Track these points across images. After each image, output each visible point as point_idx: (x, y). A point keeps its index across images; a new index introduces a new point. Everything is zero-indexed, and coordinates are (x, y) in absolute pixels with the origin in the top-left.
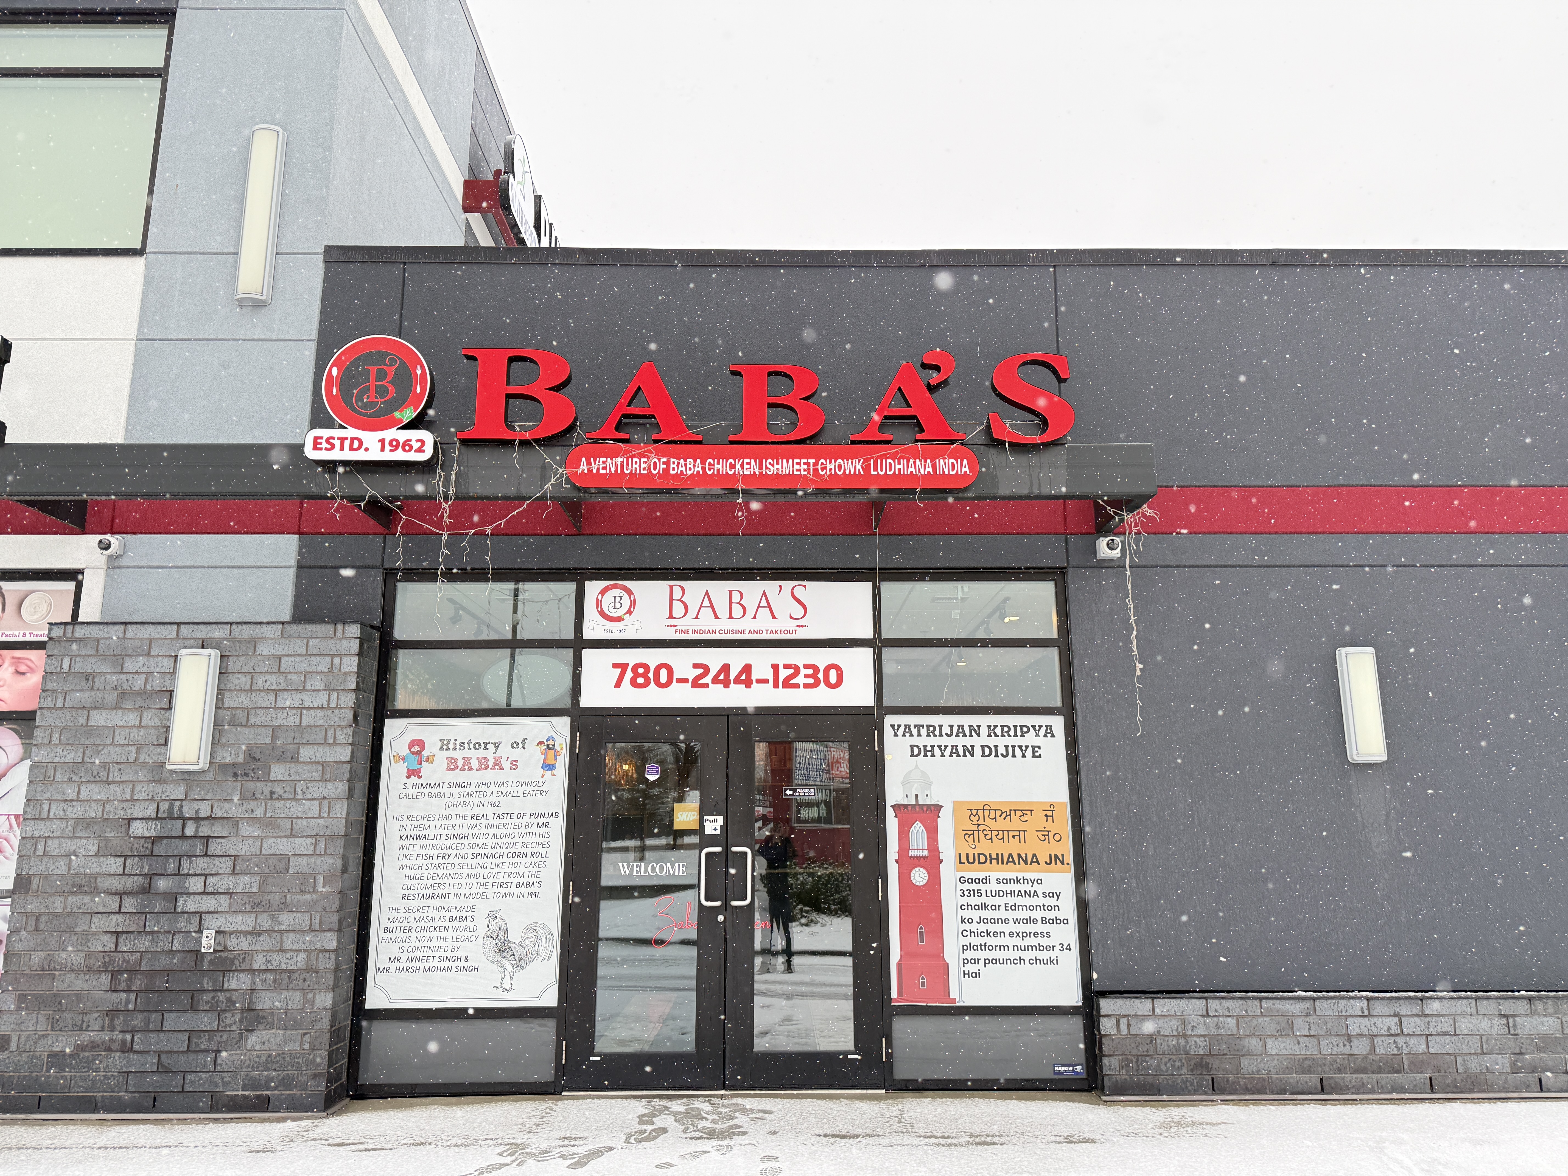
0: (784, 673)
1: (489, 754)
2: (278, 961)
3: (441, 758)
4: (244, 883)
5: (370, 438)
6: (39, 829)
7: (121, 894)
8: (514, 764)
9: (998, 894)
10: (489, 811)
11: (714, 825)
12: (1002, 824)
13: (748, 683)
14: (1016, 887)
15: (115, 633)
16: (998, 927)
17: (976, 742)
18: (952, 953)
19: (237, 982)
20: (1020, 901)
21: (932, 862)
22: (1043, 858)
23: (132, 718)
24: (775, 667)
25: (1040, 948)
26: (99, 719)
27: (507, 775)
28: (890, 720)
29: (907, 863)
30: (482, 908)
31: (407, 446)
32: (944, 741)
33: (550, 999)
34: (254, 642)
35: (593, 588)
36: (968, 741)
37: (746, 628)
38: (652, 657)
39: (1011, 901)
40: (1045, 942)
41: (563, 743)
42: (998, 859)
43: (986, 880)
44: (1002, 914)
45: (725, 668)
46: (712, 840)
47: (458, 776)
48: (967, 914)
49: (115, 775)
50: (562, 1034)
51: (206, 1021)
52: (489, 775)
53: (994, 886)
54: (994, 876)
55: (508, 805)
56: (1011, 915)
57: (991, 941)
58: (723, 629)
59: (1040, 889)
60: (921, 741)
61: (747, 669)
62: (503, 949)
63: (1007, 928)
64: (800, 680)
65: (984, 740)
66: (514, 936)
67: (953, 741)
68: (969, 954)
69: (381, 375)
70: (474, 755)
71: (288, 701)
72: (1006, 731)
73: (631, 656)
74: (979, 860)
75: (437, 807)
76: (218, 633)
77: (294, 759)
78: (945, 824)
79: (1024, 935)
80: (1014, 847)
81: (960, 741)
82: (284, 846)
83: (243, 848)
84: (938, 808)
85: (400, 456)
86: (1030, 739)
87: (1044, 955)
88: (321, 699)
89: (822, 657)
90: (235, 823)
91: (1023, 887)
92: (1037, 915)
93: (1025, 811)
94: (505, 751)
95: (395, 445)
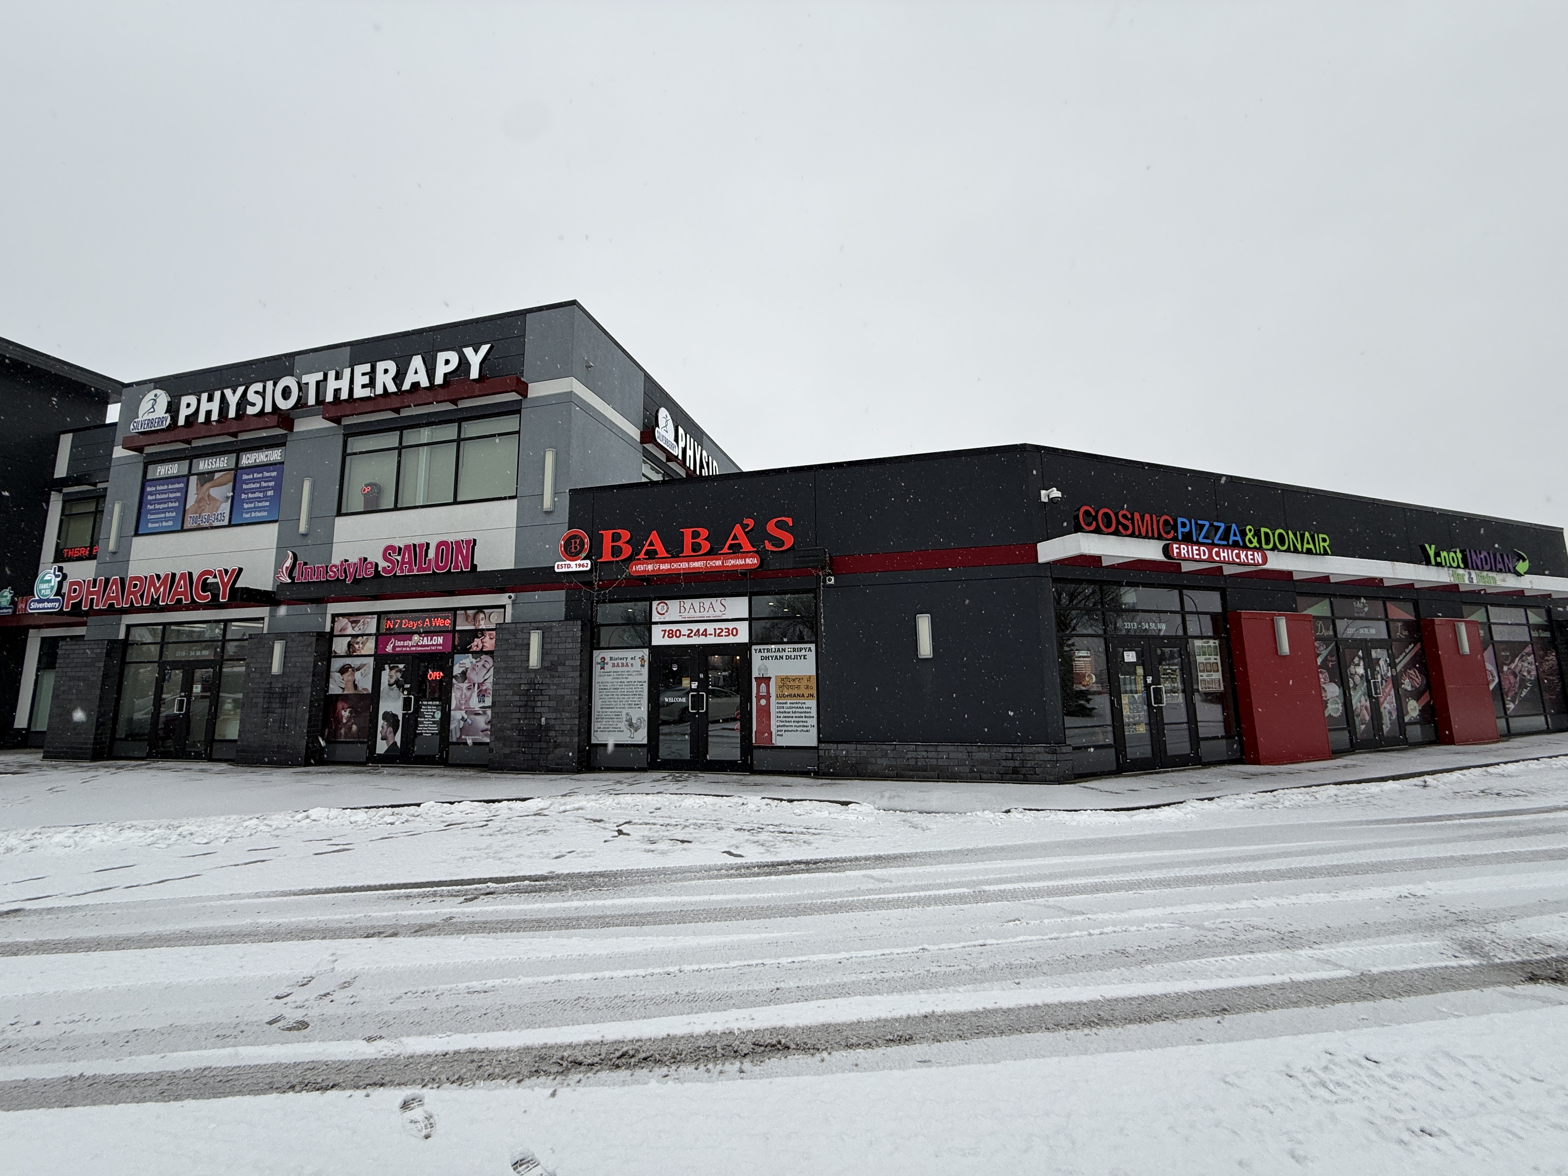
0: (718, 631)
1: (624, 661)
2: (563, 727)
3: (610, 663)
4: (553, 704)
5: (573, 564)
6: (497, 687)
7: (520, 707)
8: (632, 665)
9: (790, 708)
10: (625, 680)
11: (695, 685)
12: (792, 683)
13: (706, 635)
14: (796, 705)
15: (513, 625)
16: (790, 719)
17: (784, 654)
18: (773, 729)
19: (552, 733)
20: (797, 710)
21: (768, 697)
22: (806, 695)
23: (519, 653)
24: (715, 629)
25: (804, 726)
26: (511, 653)
27: (630, 668)
28: (754, 647)
29: (759, 698)
30: (624, 712)
31: (583, 566)
32: (773, 654)
33: (645, 742)
34: (551, 627)
35: (655, 604)
36: (781, 654)
37: (706, 615)
38: (674, 627)
39: (794, 710)
40: (805, 724)
41: (646, 658)
42: (790, 695)
43: (786, 703)
44: (791, 715)
45: (698, 630)
46: (694, 690)
47: (615, 669)
48: (779, 715)
49: (516, 671)
50: (649, 752)
51: (544, 745)
52: (625, 669)
53: (788, 705)
54: (789, 702)
55: (631, 679)
56: (794, 715)
57: (787, 724)
58: (697, 616)
59: (804, 706)
60: (764, 655)
61: (705, 630)
62: (631, 725)
63: (792, 720)
64: (723, 634)
65: (787, 653)
66: (634, 721)
67: (776, 654)
68: (779, 728)
69: (575, 542)
70: (620, 662)
71: (561, 646)
72: (794, 650)
73: (668, 627)
74: (783, 696)
75: (609, 679)
76: (541, 625)
77: (564, 665)
78: (772, 683)
79: (798, 722)
80: (796, 692)
81: (778, 654)
82: (562, 692)
83: (552, 693)
84: (770, 678)
85: (581, 569)
86: (803, 653)
87: (805, 729)
88: (571, 646)
89: (731, 625)
90: (549, 685)
91: (800, 705)
92: (803, 715)
93: (800, 679)
94: (629, 661)
95: (580, 565)
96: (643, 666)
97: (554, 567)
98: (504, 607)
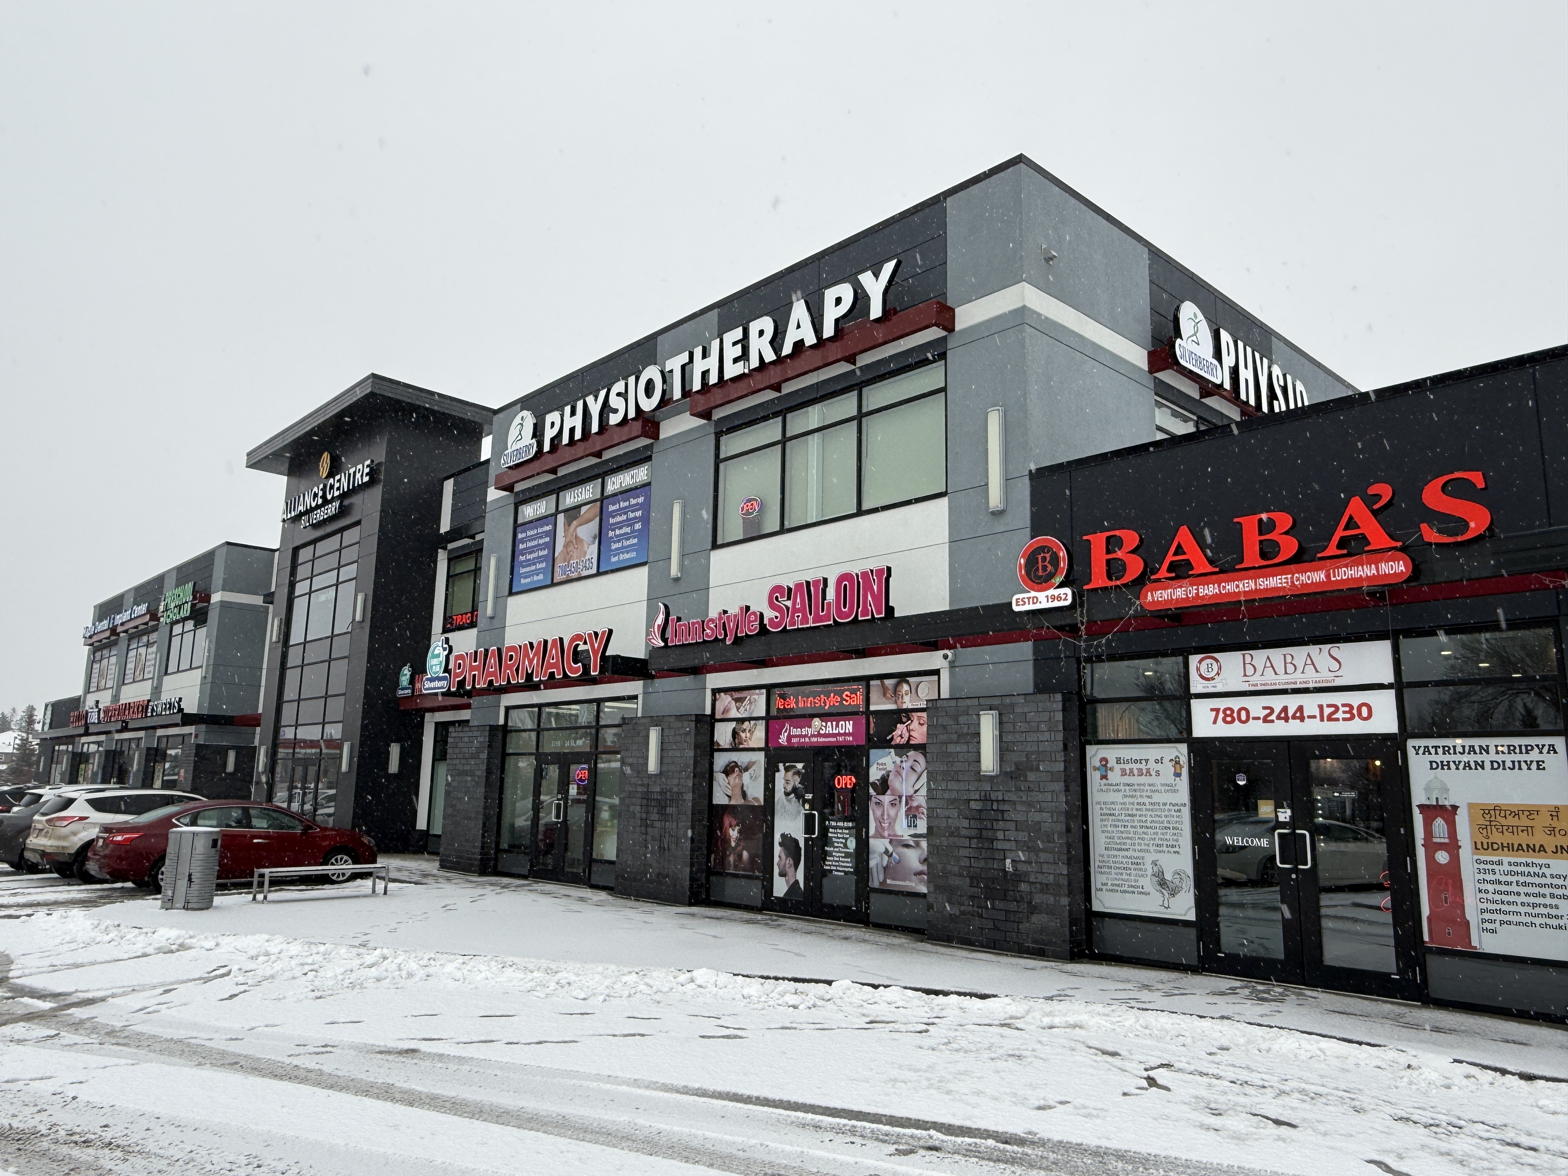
0: (1327, 711)
1: (1143, 766)
2: (1041, 878)
3: (1117, 768)
4: (1022, 836)
5: (1042, 596)
6: (934, 804)
7: (970, 838)
8: (1158, 773)
9: (1510, 873)
10: (1147, 801)
11: (1285, 815)
12: (1511, 821)
13: (1302, 719)
14: (1526, 870)
15: (953, 703)
16: (1511, 898)
17: (1486, 758)
18: (1472, 914)
19: (1023, 887)
20: (1529, 880)
21: (1453, 847)
22: (1550, 848)
23: (964, 748)
24: (1321, 707)
25: (1549, 916)
26: (952, 748)
27: (1153, 779)
28: (1411, 743)
29: (1431, 847)
30: (1149, 858)
31: (1059, 598)
32: (1457, 757)
33: (1192, 916)
34: (1012, 706)
35: (1194, 660)
36: (1479, 758)
37: (1298, 679)
38: (1235, 703)
39: (1522, 879)
40: (1554, 912)
41: (1184, 760)
42: (1510, 847)
43: (1500, 863)
44: (1514, 888)
45: (1285, 709)
46: (1283, 825)
47: (1127, 779)
48: (1483, 887)
49: (961, 777)
50: (1200, 938)
51: (1013, 906)
52: (1143, 779)
53: (1505, 867)
54: (1506, 860)
55: (1157, 798)
56: (1522, 890)
57: (1505, 908)
58: (1280, 681)
59: (1547, 872)
60: (1440, 757)
61: (1300, 709)
62: (1163, 883)
63: (1519, 900)
64: (1340, 715)
65: (1493, 756)
66: (1168, 877)
67: (1465, 758)
68: (1487, 916)
69: (1044, 559)
70: (1135, 766)
71: (1032, 737)
72: (1511, 749)
73: (1222, 703)
74: (1490, 847)
75: (1118, 797)
76: (996, 702)
77: (1038, 769)
78: (1462, 821)
79: (1534, 906)
80: (1523, 839)
81: (1472, 758)
82: (1034, 816)
83: (1020, 817)
84: (1455, 808)
85: (1056, 604)
86: (1535, 755)
87: (1554, 922)
88: (1047, 736)
89: (1356, 699)
90: (1014, 803)
91: (1532, 870)
92: (1547, 891)
93: (1532, 812)
94: (1152, 765)
95: (1053, 598)
96: (1178, 775)
97: (1010, 604)
98: (937, 672)
